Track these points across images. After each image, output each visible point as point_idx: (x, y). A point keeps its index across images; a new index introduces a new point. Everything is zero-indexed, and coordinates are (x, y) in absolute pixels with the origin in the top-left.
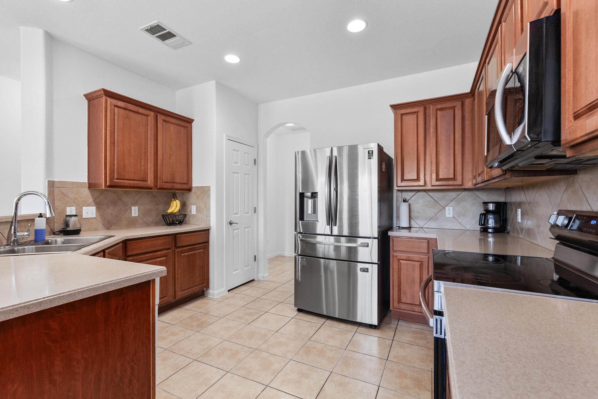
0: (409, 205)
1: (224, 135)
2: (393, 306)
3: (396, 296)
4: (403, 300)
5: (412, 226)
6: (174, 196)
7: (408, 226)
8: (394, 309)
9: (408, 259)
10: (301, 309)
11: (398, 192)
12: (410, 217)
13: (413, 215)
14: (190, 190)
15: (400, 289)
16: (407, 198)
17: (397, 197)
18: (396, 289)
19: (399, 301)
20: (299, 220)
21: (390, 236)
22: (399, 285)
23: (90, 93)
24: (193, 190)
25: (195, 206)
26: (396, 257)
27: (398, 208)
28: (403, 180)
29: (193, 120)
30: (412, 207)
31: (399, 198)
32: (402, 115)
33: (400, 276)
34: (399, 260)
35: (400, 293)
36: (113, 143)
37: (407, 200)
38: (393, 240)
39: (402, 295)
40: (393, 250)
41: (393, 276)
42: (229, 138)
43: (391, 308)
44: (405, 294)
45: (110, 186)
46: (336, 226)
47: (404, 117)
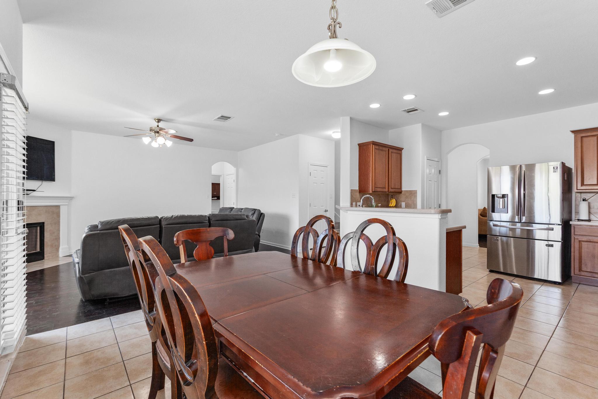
0: (589, 203)
1: (425, 157)
2: (574, 273)
3: (577, 266)
4: (584, 268)
5: (591, 219)
6: (392, 197)
7: (588, 219)
8: (575, 275)
9: (589, 240)
10: (492, 270)
11: (576, 193)
12: (590, 213)
13: (592, 211)
14: (401, 192)
15: (581, 261)
16: (587, 198)
17: (576, 198)
18: (577, 262)
19: (580, 270)
20: (492, 212)
21: (571, 224)
22: (579, 258)
23: (361, 144)
24: (402, 193)
25: (404, 203)
26: (578, 239)
27: (577, 206)
28: (583, 184)
29: (403, 149)
30: (592, 205)
31: (578, 198)
32: (582, 137)
33: (581, 252)
34: (580, 241)
35: (581, 264)
36: (375, 169)
37: (586, 200)
38: (574, 228)
39: (583, 266)
40: (575, 234)
41: (574, 252)
42: (428, 158)
43: (572, 274)
44: (586, 265)
45: (374, 192)
46: (524, 216)
47: (584, 139)
